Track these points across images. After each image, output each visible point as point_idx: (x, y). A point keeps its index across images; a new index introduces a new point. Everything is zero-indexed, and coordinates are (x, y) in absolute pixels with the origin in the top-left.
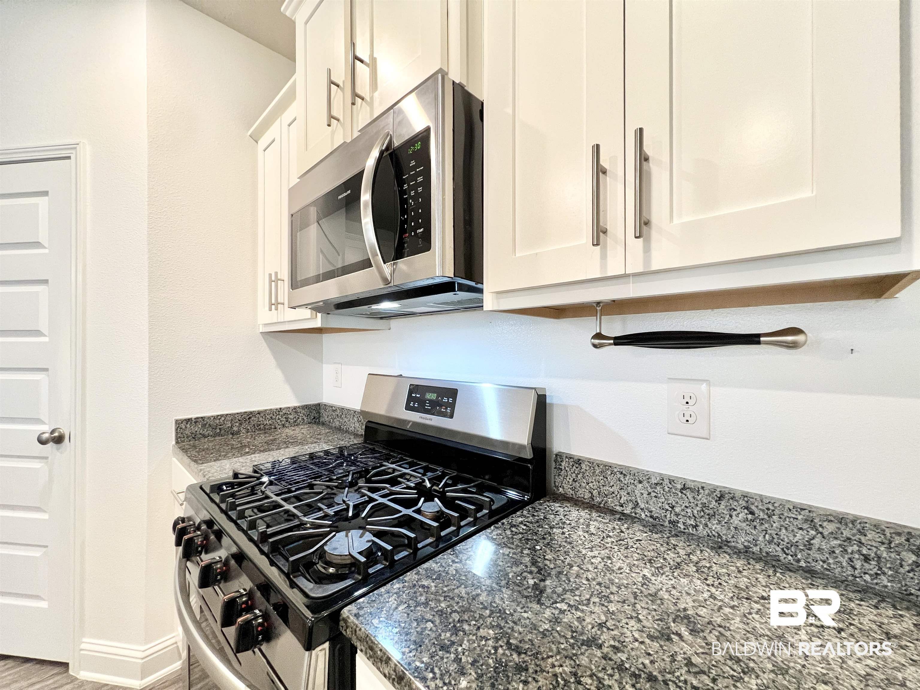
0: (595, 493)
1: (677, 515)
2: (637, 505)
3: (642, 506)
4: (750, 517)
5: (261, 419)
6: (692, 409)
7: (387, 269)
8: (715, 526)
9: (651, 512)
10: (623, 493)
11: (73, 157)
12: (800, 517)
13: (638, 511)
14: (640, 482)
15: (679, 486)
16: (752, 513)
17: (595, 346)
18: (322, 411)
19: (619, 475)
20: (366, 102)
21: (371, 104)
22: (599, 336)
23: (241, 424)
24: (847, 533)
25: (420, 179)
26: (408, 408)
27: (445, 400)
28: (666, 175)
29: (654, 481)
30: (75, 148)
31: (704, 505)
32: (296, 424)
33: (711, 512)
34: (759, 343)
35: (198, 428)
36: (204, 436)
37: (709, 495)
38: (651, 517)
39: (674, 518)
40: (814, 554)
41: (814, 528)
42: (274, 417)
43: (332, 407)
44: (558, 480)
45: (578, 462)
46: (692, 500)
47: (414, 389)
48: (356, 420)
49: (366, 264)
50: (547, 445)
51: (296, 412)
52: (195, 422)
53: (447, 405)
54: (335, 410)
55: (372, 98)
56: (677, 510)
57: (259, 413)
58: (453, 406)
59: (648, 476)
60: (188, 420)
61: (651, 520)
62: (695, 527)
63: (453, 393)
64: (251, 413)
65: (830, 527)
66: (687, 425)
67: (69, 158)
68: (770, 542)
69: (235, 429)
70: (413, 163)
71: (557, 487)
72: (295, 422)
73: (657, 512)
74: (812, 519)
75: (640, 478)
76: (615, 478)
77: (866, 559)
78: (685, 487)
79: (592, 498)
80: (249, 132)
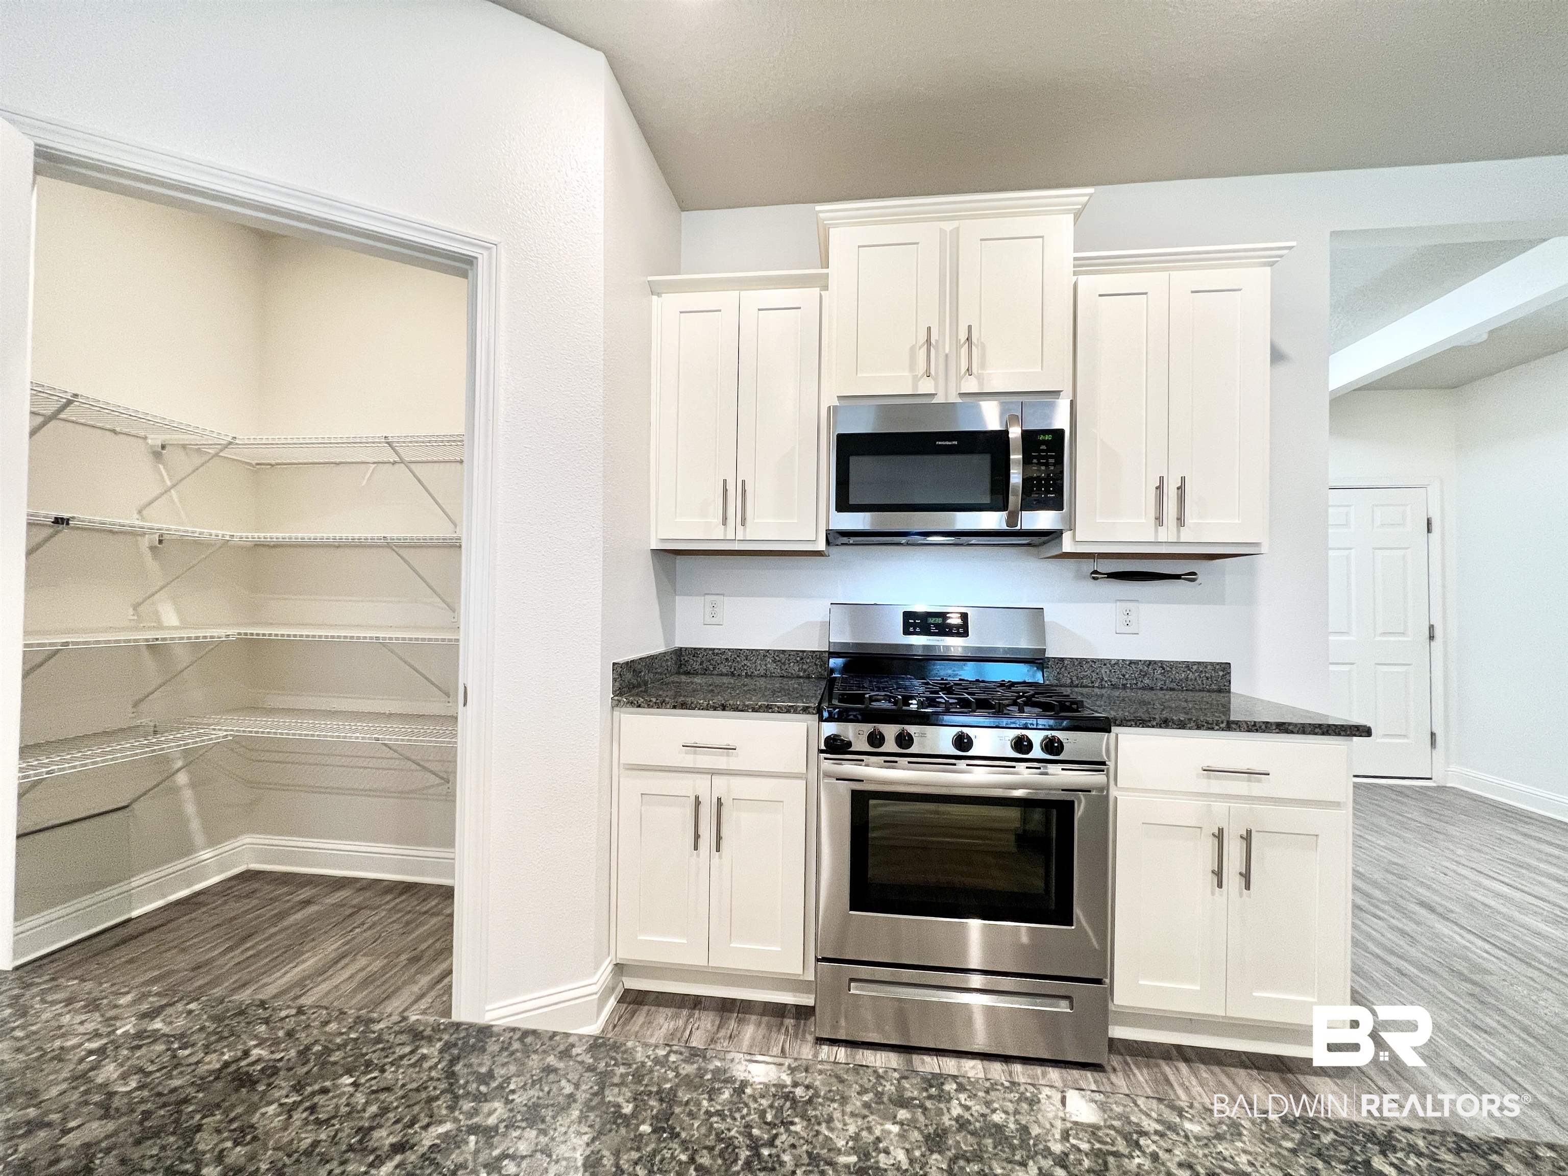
0: (1075, 678)
1: (1126, 679)
2: (1102, 680)
3: (1106, 679)
4: (1163, 671)
6: (1130, 618)
8: (1146, 681)
9: (1111, 682)
10: (1094, 674)
12: (1183, 666)
13: (1104, 683)
14: (1105, 665)
15: (1127, 663)
16: (1164, 669)
17: (1094, 578)
19: (1090, 663)
20: (979, 378)
22: (1096, 572)
24: (1201, 669)
26: (906, 633)
29: (1113, 662)
31: (1141, 671)
33: (1144, 673)
34: (1179, 579)
37: (1143, 664)
38: (1112, 685)
39: (1125, 682)
40: (1190, 683)
41: (1189, 670)
46: (1135, 669)
47: (909, 615)
53: (958, 626)
55: (988, 379)
56: (1127, 676)
58: (965, 627)
59: (1110, 660)
62: (1136, 684)
65: (1195, 667)
66: (1126, 627)
68: (1171, 682)
70: (1044, 447)
73: (1114, 680)
74: (1188, 666)
75: (1104, 662)
76: (1088, 665)
77: (1207, 678)
78: (1131, 662)
79: (1072, 682)
80: (649, 279)
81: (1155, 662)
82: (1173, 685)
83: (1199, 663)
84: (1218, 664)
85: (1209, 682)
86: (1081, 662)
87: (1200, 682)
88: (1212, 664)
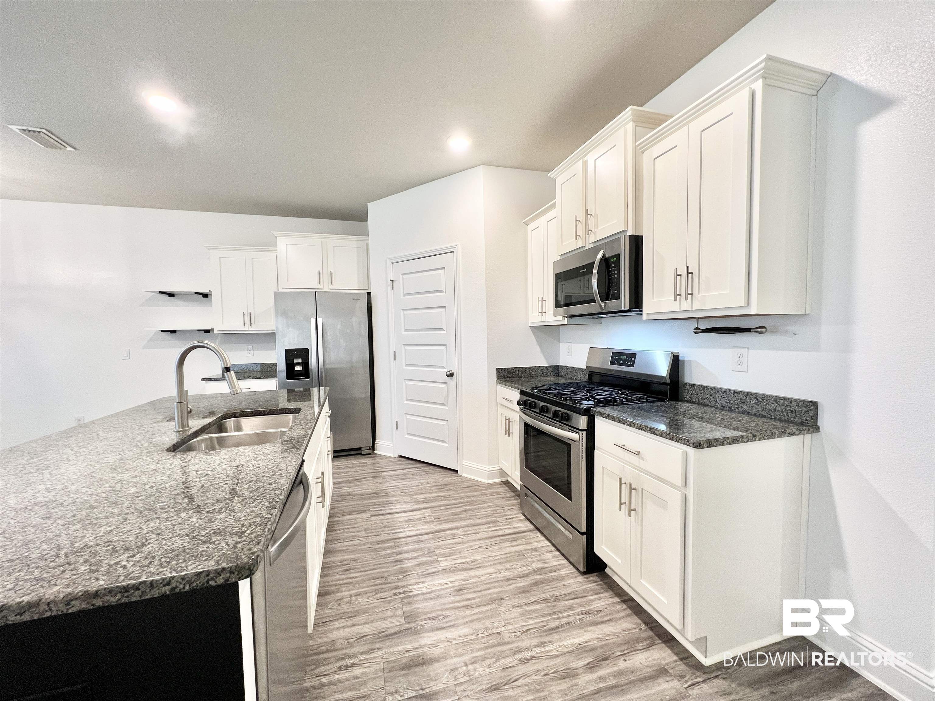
0: (700, 398)
1: (731, 404)
2: (716, 402)
3: (719, 402)
4: (757, 401)
5: (531, 371)
6: (741, 360)
7: (602, 304)
8: (745, 407)
9: (722, 404)
10: (711, 397)
11: (455, 251)
12: (773, 399)
13: (717, 404)
14: (718, 392)
15: (732, 392)
16: (757, 400)
17: (695, 333)
18: (560, 370)
19: (710, 390)
20: (593, 232)
21: (595, 233)
22: (697, 329)
23: (522, 373)
24: (786, 403)
25: (616, 272)
26: (611, 363)
27: (630, 359)
28: (697, 280)
29: (723, 391)
30: (456, 247)
31: (741, 399)
32: (547, 375)
33: (744, 401)
34: (750, 331)
35: (505, 373)
36: (508, 377)
37: (743, 394)
38: (722, 406)
39: (730, 405)
40: (778, 413)
41: (777, 403)
42: (536, 371)
43: (566, 367)
44: (684, 394)
45: (693, 385)
46: (737, 397)
47: (614, 354)
48: (581, 373)
49: (593, 301)
50: (680, 378)
51: (547, 369)
52: (505, 370)
53: (631, 361)
54: (569, 369)
55: (595, 231)
56: (732, 402)
57: (530, 368)
58: (634, 361)
59: (721, 389)
60: (502, 369)
61: (722, 407)
62: (738, 408)
63: (634, 355)
64: (527, 367)
65: (782, 402)
66: (739, 366)
67: (453, 252)
68: (763, 410)
70: (613, 265)
71: (684, 398)
72: (546, 374)
73: (724, 403)
74: (777, 399)
75: (718, 390)
76: (708, 391)
77: (792, 412)
78: (735, 392)
79: (699, 401)
80: (523, 221)
81: (751, 394)
82: (764, 413)
83: (785, 399)
84: (801, 401)
85: (793, 415)
86: (704, 388)
87: (785, 414)
88: (796, 400)
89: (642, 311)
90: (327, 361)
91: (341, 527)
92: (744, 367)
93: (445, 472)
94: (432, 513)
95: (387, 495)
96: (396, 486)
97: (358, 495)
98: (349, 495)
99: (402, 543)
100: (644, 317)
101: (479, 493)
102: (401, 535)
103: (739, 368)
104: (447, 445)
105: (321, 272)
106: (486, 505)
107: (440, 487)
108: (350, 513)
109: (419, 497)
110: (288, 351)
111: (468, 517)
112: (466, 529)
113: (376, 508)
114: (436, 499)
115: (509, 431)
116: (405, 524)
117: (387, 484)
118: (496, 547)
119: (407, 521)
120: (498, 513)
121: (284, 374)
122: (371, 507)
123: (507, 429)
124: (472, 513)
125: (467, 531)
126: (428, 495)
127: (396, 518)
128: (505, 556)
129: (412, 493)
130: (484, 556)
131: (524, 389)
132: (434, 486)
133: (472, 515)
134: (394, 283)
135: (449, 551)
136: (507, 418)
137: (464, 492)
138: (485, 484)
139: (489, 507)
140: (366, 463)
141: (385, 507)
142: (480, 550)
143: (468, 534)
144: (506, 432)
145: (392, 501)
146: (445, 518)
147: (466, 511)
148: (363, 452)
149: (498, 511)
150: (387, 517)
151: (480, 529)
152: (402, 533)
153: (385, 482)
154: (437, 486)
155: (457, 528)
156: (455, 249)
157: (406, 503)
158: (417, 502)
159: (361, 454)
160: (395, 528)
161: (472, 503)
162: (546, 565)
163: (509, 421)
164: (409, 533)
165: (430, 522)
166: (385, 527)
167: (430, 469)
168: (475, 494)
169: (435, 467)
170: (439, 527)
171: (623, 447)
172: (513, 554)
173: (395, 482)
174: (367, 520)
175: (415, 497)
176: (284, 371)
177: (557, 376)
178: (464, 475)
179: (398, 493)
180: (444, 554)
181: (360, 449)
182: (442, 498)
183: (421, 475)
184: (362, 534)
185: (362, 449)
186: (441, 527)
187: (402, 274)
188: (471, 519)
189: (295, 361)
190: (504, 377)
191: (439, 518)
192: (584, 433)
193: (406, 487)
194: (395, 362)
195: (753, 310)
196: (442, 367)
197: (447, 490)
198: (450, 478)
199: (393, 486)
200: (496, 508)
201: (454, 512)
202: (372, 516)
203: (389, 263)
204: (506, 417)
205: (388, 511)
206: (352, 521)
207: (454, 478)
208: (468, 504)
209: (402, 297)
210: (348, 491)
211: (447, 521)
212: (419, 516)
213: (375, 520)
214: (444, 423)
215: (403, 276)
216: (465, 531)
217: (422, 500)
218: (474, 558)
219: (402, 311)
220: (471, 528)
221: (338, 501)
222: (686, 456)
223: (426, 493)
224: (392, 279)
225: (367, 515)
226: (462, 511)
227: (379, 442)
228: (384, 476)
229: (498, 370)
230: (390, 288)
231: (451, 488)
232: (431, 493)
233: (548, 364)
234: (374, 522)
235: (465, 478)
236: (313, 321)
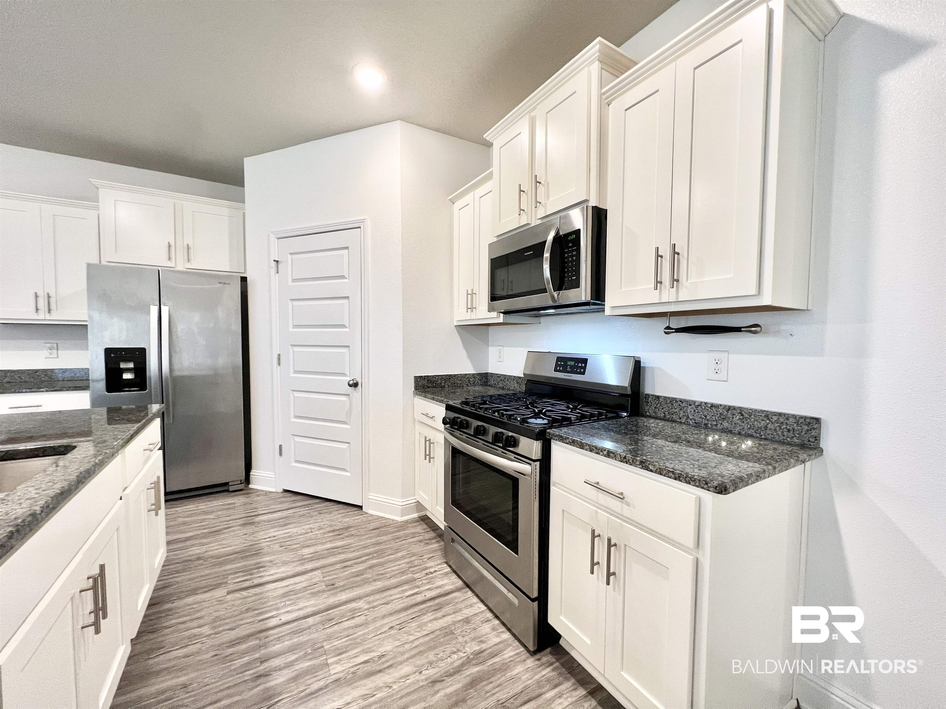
0: (667, 413)
1: (708, 420)
2: (688, 417)
3: (691, 417)
4: (741, 417)
5: (455, 380)
6: (719, 366)
7: (555, 294)
8: (726, 424)
9: (695, 420)
10: (682, 412)
11: (362, 227)
12: (763, 415)
13: (689, 420)
14: (690, 405)
15: (709, 406)
16: (742, 415)
17: (666, 333)
18: (489, 378)
19: (679, 403)
20: (542, 205)
21: (545, 207)
22: (668, 328)
23: (445, 382)
24: (781, 420)
25: (574, 253)
26: (556, 370)
27: (580, 365)
28: (685, 262)
29: (697, 404)
30: (363, 222)
31: (721, 414)
32: (474, 385)
33: (724, 417)
34: (741, 331)
35: (425, 382)
36: (428, 387)
37: (723, 408)
38: (695, 423)
39: (707, 422)
41: (769, 419)
42: (462, 379)
43: (497, 374)
44: (647, 408)
45: (658, 397)
46: (715, 412)
47: (559, 359)
48: (515, 382)
49: (544, 291)
50: (641, 389)
51: (474, 377)
52: (424, 378)
53: (581, 367)
54: (500, 377)
55: (546, 204)
56: (708, 418)
57: (455, 375)
58: (585, 368)
59: (694, 402)
60: (421, 377)
61: (695, 424)
62: (716, 425)
63: (585, 361)
64: (450, 375)
65: (775, 418)
66: (716, 374)
67: (360, 227)
68: (750, 429)
69: (443, 384)
70: (570, 245)
71: (646, 412)
72: (474, 383)
73: (698, 420)
74: (768, 415)
75: (690, 403)
76: (677, 404)
77: (789, 431)
78: (712, 406)
79: (665, 416)
80: (449, 198)
81: (734, 408)
82: (751, 432)
83: (780, 414)
84: (801, 417)
85: (791, 434)
86: (673, 400)
87: (780, 433)
88: (794, 416)
89: (604, 305)
90: (176, 367)
91: (173, 621)
92: (722, 375)
93: (344, 509)
94: (324, 577)
95: (258, 553)
96: (274, 537)
97: (212, 557)
98: (199, 559)
99: (272, 638)
100: (608, 311)
101: (390, 537)
102: (273, 622)
103: (716, 377)
104: (348, 474)
105: (172, 243)
106: (400, 554)
107: (336, 533)
108: (194, 592)
109: (306, 551)
110: (108, 351)
111: (375, 578)
112: (371, 598)
113: (238, 577)
114: (332, 552)
115: (429, 455)
116: (279, 601)
117: (261, 535)
118: (414, 624)
119: (285, 595)
120: (415, 566)
121: (102, 385)
122: (230, 577)
123: (428, 453)
124: (380, 570)
125: (373, 601)
126: (319, 548)
127: (268, 591)
128: (427, 639)
129: (295, 546)
130: (397, 643)
131: (451, 403)
132: (329, 532)
133: (380, 572)
134: (280, 266)
135: (347, 641)
136: (427, 439)
137: (370, 538)
138: (397, 522)
139: (403, 557)
140: (234, 503)
141: (251, 574)
142: (393, 632)
143: (374, 607)
144: (426, 455)
145: (266, 562)
146: (342, 583)
147: (371, 567)
148: (231, 488)
149: (416, 563)
150: (253, 591)
151: (391, 596)
152: (274, 619)
153: (258, 532)
154: (334, 531)
155: (359, 598)
156: (362, 224)
157: (285, 563)
158: (303, 560)
159: (228, 491)
160: (263, 610)
161: (380, 554)
162: (484, 646)
163: (430, 443)
164: (285, 618)
165: (319, 592)
166: (248, 610)
167: (324, 506)
168: (384, 538)
169: (332, 504)
170: (332, 600)
171: (596, 486)
172: (438, 633)
173: (273, 530)
174: (220, 602)
175: (300, 553)
176: (101, 380)
177: (485, 385)
178: (371, 512)
179: (276, 547)
180: (338, 649)
181: (226, 484)
182: (340, 550)
183: (312, 517)
184: (206, 630)
185: (230, 484)
186: (336, 599)
187: (291, 254)
188: (379, 580)
189: (123, 365)
190: (423, 387)
191: (333, 585)
192: (538, 464)
193: (290, 536)
194: (279, 367)
195: (766, 300)
196: (344, 374)
197: (346, 537)
198: (352, 518)
199: (269, 538)
200: (413, 558)
201: (356, 572)
202: (229, 593)
203: (273, 238)
204: (426, 437)
205: (256, 582)
206: (194, 606)
207: (356, 518)
208: (375, 555)
209: (290, 283)
210: (198, 551)
211: (344, 589)
212: (304, 584)
213: (234, 600)
214: (345, 446)
215: (293, 256)
216: (369, 603)
217: (310, 556)
218: (382, 650)
219: (290, 301)
220: (377, 596)
221: (178, 572)
222: (699, 502)
223: (316, 544)
224: (277, 260)
225: (220, 593)
226: (366, 569)
227: (254, 473)
228: (259, 523)
229: (416, 378)
230: (273, 270)
231: (353, 533)
232: (324, 544)
233: (476, 371)
234: (230, 603)
235: (371, 515)
236: (154, 310)
